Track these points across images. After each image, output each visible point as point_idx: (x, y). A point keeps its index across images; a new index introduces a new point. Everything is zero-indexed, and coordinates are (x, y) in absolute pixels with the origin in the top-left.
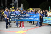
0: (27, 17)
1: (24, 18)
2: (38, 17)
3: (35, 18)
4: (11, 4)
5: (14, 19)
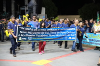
0: (52, 33)
2: (74, 33)
3: (69, 35)
5: (27, 37)
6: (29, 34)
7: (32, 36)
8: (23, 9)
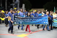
1: (31, 20)
2: (47, 19)
4: (11, 5)
5: (19, 22)
6: (20, 20)
7: (22, 21)
8: (12, 5)
